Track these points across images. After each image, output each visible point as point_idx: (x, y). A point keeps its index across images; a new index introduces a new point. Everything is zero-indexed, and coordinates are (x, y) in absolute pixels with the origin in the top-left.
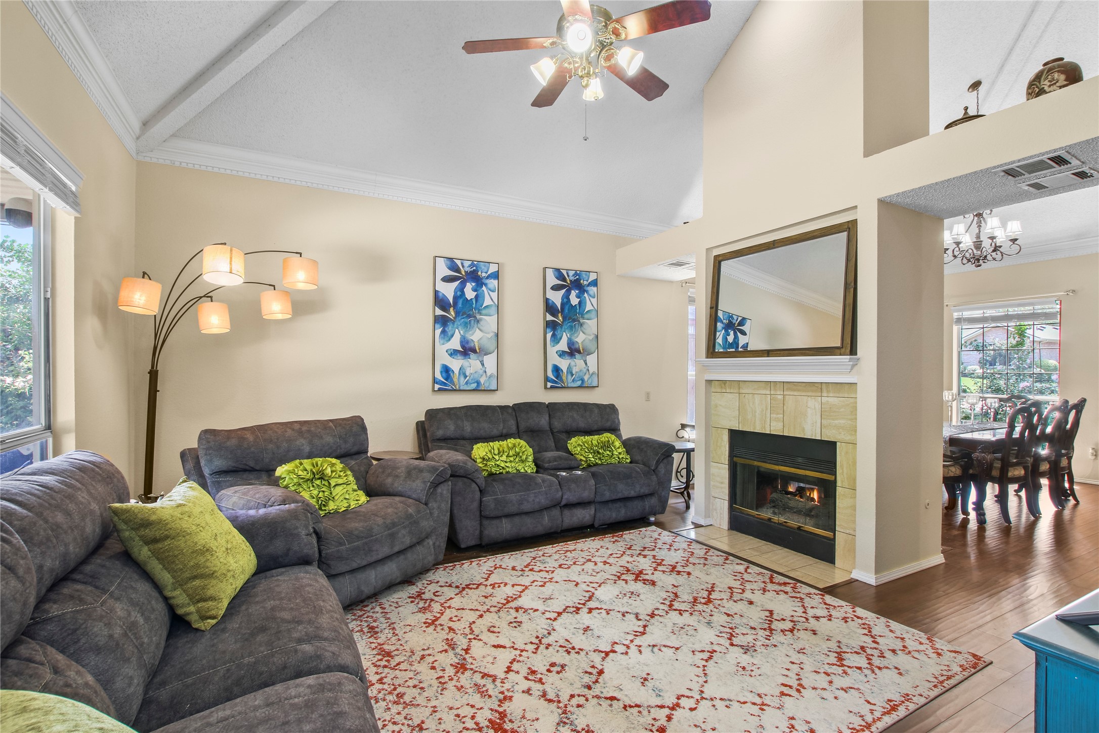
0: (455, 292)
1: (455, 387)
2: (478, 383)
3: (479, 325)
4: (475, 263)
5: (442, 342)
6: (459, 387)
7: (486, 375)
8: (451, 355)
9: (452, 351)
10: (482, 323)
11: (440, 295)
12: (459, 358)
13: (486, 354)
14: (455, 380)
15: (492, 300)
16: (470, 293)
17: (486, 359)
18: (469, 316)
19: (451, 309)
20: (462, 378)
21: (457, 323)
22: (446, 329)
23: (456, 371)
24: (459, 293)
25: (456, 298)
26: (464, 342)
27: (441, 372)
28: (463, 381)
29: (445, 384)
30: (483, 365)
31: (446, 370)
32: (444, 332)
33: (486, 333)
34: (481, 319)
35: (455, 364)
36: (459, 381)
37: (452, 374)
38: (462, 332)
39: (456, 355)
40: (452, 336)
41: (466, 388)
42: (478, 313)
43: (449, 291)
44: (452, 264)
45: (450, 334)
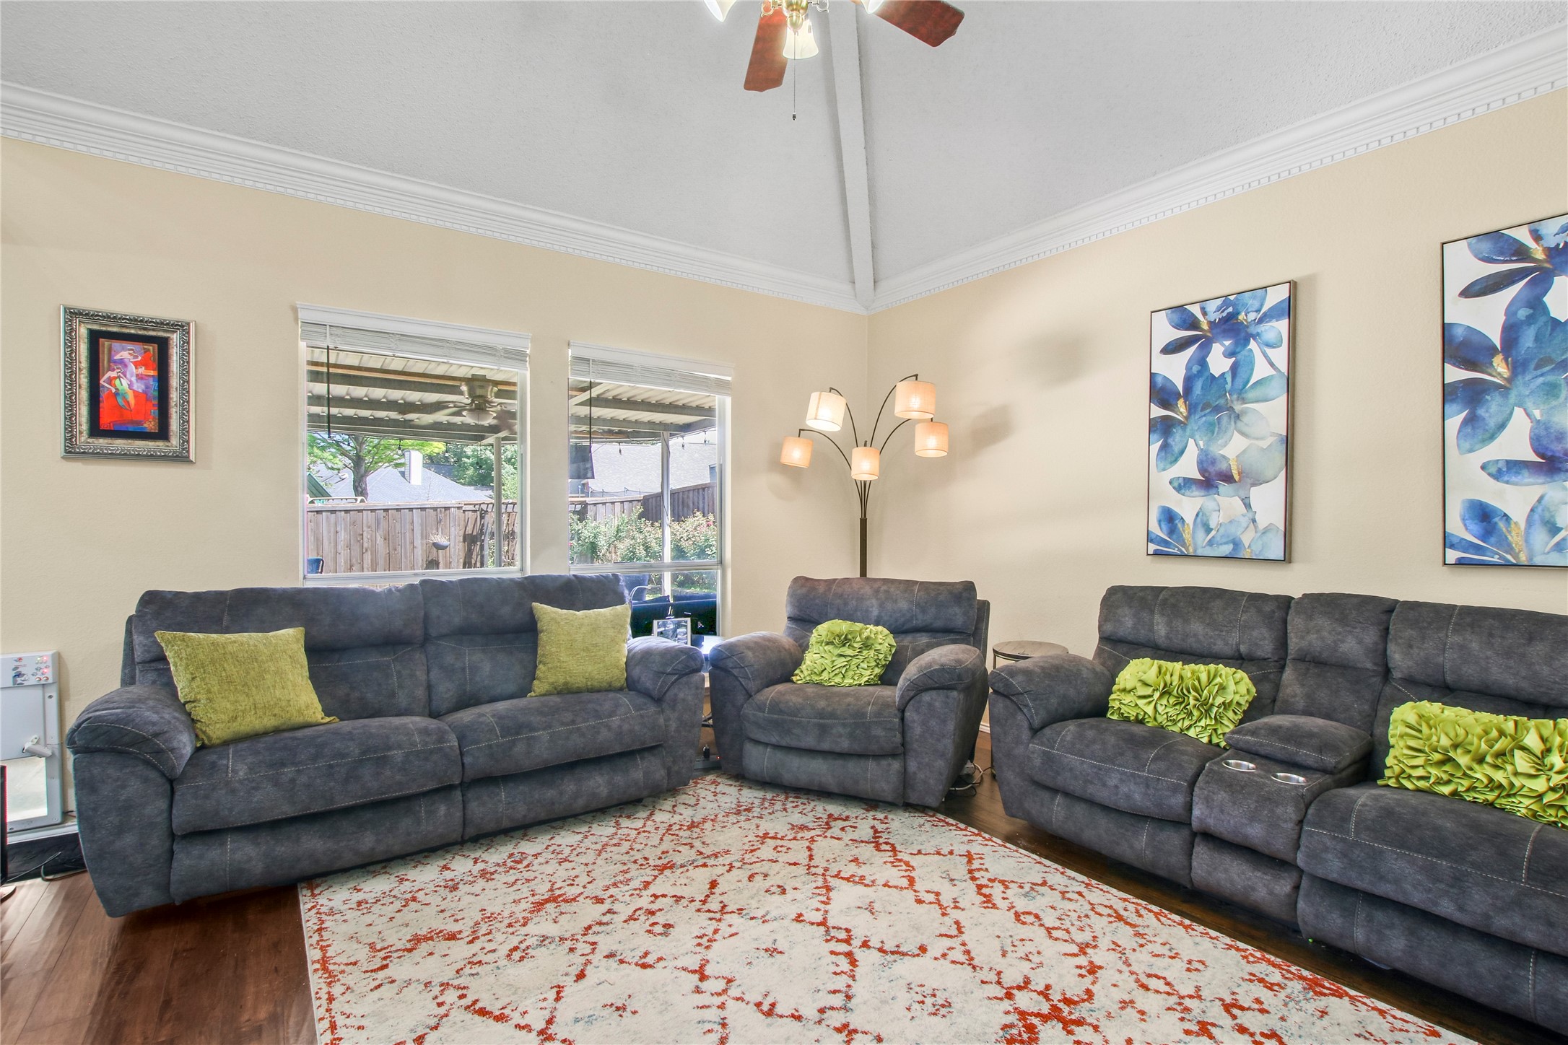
0: (1188, 368)
1: (1187, 550)
2: (1237, 544)
3: (1239, 424)
4: (1232, 298)
5: (1161, 466)
6: (1195, 551)
7: (1256, 527)
8: (1179, 489)
9: (1181, 481)
10: (1245, 419)
11: (1159, 381)
12: (1196, 493)
13: (1254, 485)
14: (1187, 536)
15: (1272, 365)
16: (1218, 362)
17: (1256, 494)
18: (1217, 409)
19: (1181, 402)
20: (1201, 534)
21: (1192, 425)
22: (1170, 441)
23: (1189, 518)
24: (1195, 369)
25: (1189, 381)
26: (1205, 463)
27: (1160, 522)
28: (1202, 538)
29: (1166, 543)
30: (1248, 506)
31: (1170, 518)
32: (1165, 447)
33: (1257, 439)
34: (1244, 412)
35: (1187, 507)
36: (1193, 538)
37: (1180, 525)
38: (1201, 443)
39: (1189, 488)
40: (1182, 452)
41: (1208, 552)
42: (1238, 399)
43: (1175, 369)
44: (1182, 316)
45: (1176, 449)
